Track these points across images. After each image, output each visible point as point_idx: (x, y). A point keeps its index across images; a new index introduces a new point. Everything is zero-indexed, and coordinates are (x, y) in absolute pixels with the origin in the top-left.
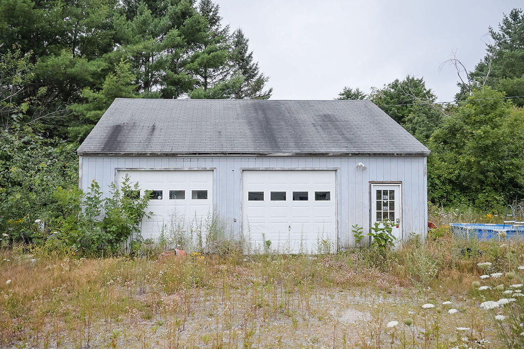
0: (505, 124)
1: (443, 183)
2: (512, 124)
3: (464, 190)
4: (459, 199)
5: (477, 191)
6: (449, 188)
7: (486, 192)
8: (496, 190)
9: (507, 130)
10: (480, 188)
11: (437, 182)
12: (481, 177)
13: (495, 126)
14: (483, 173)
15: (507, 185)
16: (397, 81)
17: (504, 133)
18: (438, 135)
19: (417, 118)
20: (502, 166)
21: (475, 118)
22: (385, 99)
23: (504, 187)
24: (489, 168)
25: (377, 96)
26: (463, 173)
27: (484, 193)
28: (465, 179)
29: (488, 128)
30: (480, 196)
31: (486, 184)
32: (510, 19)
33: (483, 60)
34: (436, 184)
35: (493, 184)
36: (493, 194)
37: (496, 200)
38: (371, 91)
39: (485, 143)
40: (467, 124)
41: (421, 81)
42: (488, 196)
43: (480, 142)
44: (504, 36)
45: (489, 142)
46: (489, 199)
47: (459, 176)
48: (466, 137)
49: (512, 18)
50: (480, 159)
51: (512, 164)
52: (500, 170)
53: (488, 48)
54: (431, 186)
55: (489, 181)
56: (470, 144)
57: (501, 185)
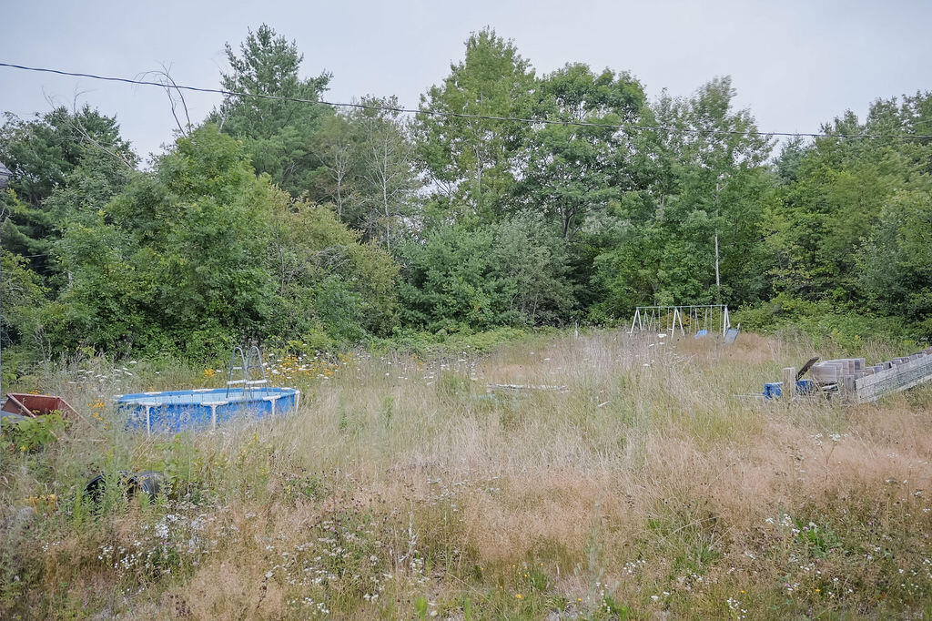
0: (240, 199)
1: (127, 310)
2: (252, 200)
3: (168, 323)
4: (158, 341)
5: (191, 326)
6: (137, 319)
7: (207, 327)
8: (223, 323)
9: (244, 210)
10: (197, 320)
11: (113, 306)
12: (198, 298)
13: (223, 200)
14: (202, 290)
15: (242, 314)
16: (63, 110)
17: (238, 213)
18: (119, 208)
19: (88, 178)
20: (235, 279)
21: (188, 179)
22: (36, 143)
23: (236, 318)
24: (210, 282)
25: (18, 133)
26: (166, 289)
27: (203, 329)
28: (169, 301)
29: (211, 201)
30: (195, 335)
31: (207, 312)
32: (257, 41)
33: (218, 110)
34: (111, 311)
35: (219, 313)
36: (218, 331)
37: (224, 342)
38: (6, 119)
39: (204, 229)
40: (174, 189)
41: (112, 122)
42: (209, 336)
43: (196, 228)
44: (248, 65)
45: (212, 229)
46: (211, 341)
47: (160, 294)
48: (172, 217)
49: (260, 40)
50: (196, 261)
51: (250, 277)
52: (232, 286)
53: (223, 80)
54: (99, 314)
55: (211, 308)
56: (178, 231)
57: (232, 314)
